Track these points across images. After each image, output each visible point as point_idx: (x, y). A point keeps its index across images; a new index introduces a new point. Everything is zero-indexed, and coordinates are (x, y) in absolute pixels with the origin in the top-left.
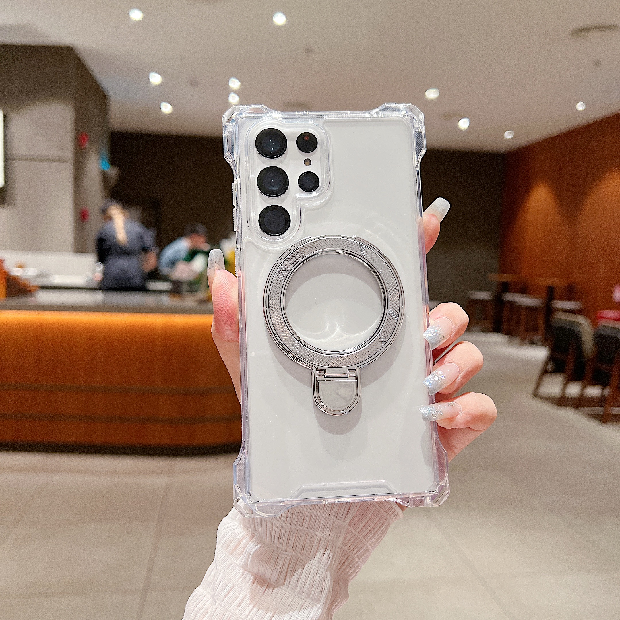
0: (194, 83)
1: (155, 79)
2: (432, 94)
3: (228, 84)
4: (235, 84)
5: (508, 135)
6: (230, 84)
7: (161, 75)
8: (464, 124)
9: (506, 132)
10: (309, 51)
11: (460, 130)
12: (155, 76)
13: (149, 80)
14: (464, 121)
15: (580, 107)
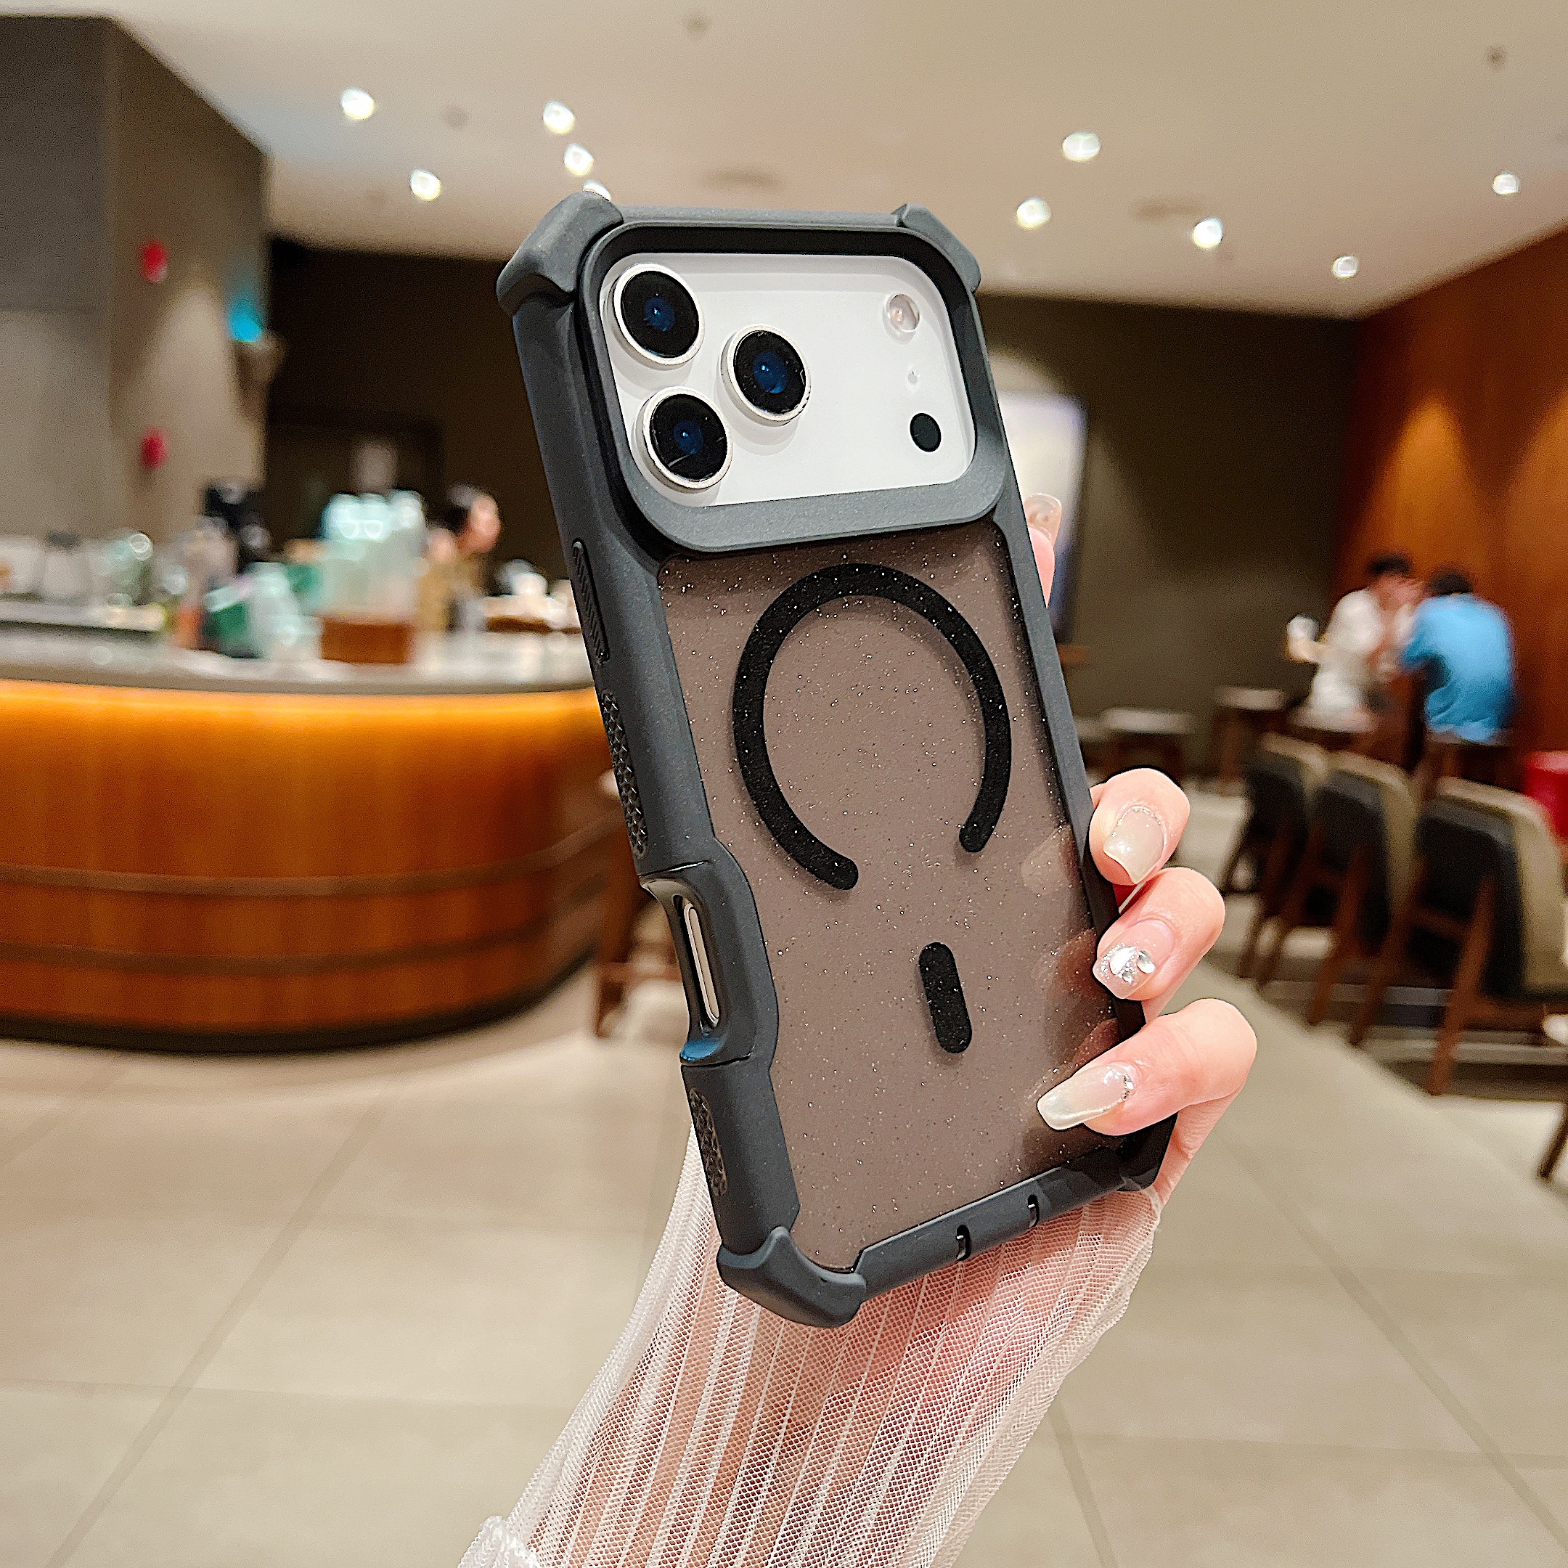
0: (456, 119)
1: (358, 105)
2: (1080, 148)
4: (559, 119)
5: (1343, 269)
6: (545, 118)
7: (371, 95)
8: (1207, 235)
10: (697, 25)
11: (1198, 250)
12: (356, 99)
13: (341, 108)
14: (1210, 228)
15: (1505, 185)
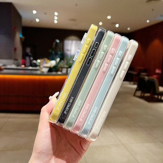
2: (109, 17)
3: (54, 14)
7: (36, 11)
11: (116, 27)
13: (33, 12)
15: (148, 21)
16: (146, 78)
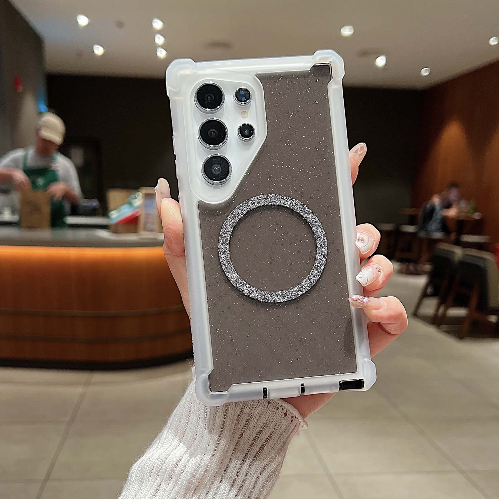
0: (120, 25)
1: (83, 21)
2: (347, 31)
3: (152, 25)
4: (158, 24)
5: (425, 72)
6: (153, 24)
7: (87, 17)
8: (381, 61)
9: (423, 69)
11: (377, 68)
13: (77, 22)
14: (382, 59)
15: (493, 41)
16: (458, 252)
